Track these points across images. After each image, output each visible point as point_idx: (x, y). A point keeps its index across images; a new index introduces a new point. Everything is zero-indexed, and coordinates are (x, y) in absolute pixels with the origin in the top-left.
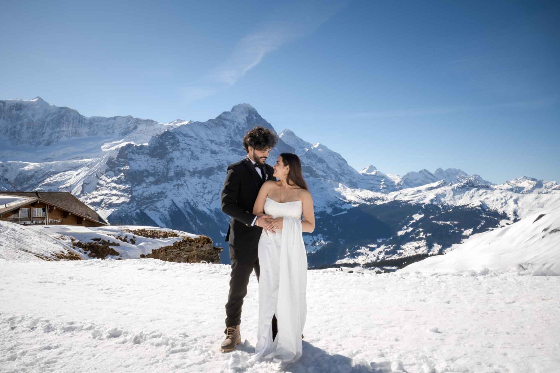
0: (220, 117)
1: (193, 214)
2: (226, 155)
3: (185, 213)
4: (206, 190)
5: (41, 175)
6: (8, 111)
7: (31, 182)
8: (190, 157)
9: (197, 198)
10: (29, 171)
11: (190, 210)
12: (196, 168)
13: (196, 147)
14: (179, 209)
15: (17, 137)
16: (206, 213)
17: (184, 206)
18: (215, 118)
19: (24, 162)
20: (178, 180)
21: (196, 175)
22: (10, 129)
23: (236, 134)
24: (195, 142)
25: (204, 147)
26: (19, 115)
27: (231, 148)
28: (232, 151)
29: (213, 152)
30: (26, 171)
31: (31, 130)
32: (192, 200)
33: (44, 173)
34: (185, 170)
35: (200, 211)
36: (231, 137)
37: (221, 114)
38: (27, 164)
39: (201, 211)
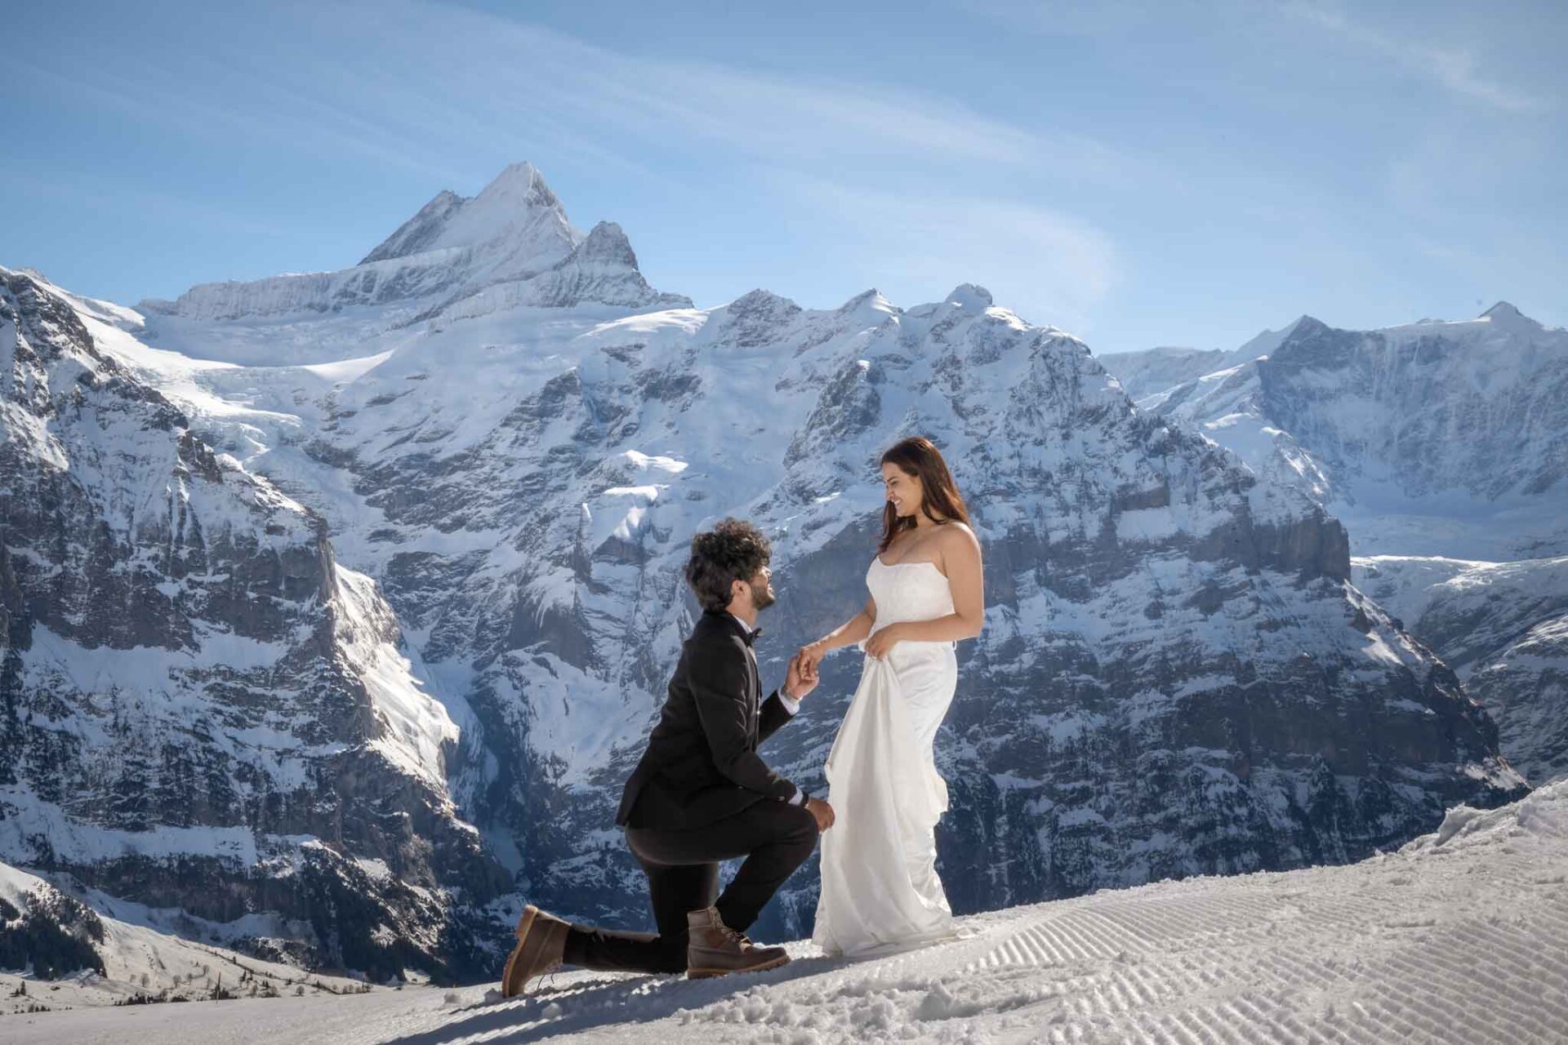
5: (1515, 611)
6: (1391, 368)
7: (1473, 638)
10: (1469, 593)
15: (1425, 465)
19: (1448, 560)
22: (1400, 437)
26: (1430, 379)
30: (1457, 596)
31: (1474, 434)
33: (1527, 603)
38: (1461, 566)
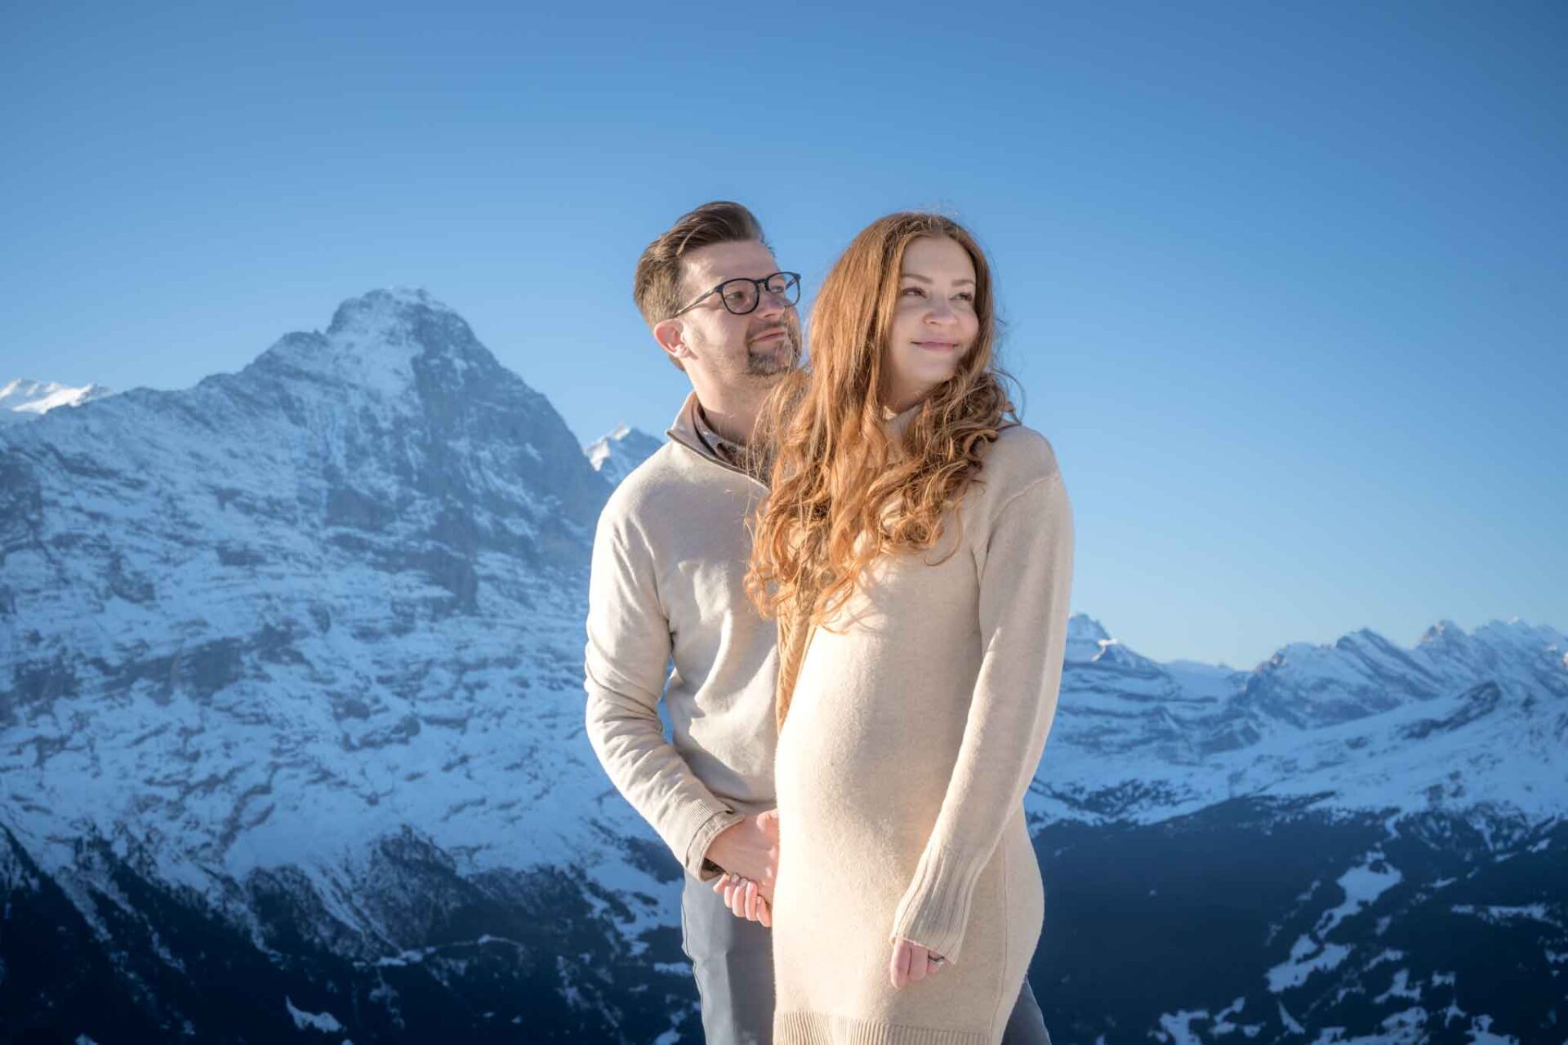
0: (268, 362)
1: (128, 908)
2: (304, 569)
3: (83, 904)
4: (196, 766)
8: (102, 584)
9: (148, 816)
11: (114, 885)
12: (143, 645)
13: (138, 527)
14: (47, 882)
16: (201, 899)
17: (76, 862)
18: (240, 369)
20: (37, 712)
21: (142, 683)
23: (356, 456)
24: (132, 501)
25: (182, 530)
27: (331, 532)
28: (336, 548)
29: (236, 557)
32: (122, 828)
34: (80, 655)
35: (168, 888)
36: (331, 474)
37: (275, 346)
39: (174, 886)
